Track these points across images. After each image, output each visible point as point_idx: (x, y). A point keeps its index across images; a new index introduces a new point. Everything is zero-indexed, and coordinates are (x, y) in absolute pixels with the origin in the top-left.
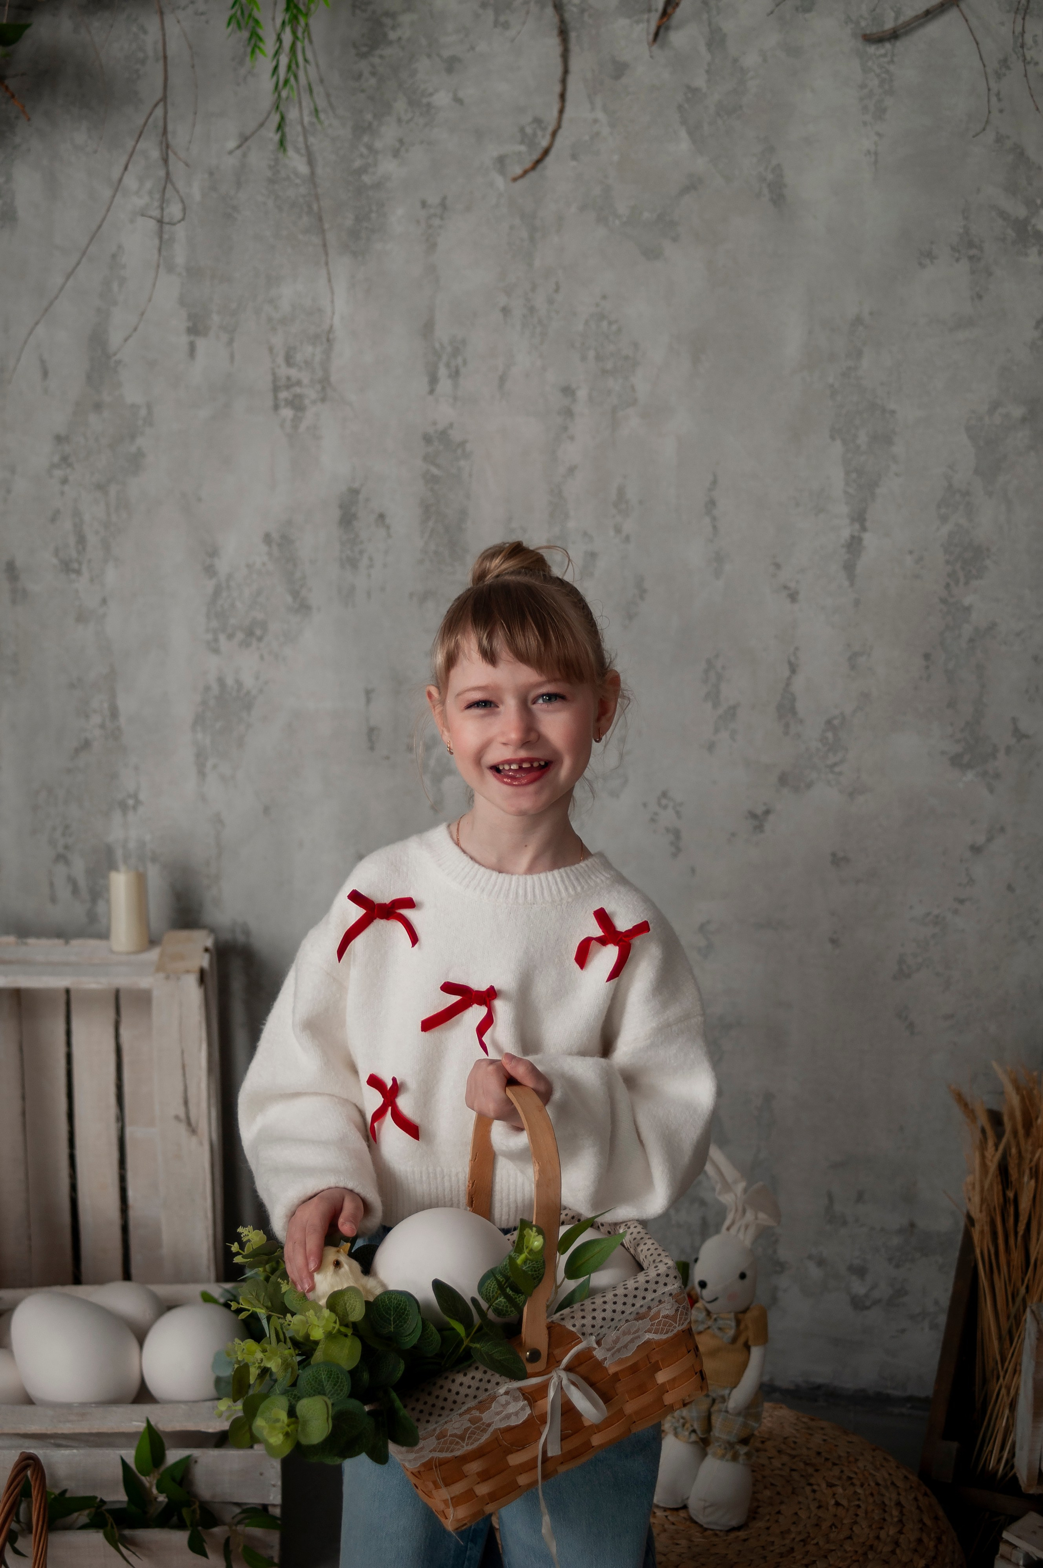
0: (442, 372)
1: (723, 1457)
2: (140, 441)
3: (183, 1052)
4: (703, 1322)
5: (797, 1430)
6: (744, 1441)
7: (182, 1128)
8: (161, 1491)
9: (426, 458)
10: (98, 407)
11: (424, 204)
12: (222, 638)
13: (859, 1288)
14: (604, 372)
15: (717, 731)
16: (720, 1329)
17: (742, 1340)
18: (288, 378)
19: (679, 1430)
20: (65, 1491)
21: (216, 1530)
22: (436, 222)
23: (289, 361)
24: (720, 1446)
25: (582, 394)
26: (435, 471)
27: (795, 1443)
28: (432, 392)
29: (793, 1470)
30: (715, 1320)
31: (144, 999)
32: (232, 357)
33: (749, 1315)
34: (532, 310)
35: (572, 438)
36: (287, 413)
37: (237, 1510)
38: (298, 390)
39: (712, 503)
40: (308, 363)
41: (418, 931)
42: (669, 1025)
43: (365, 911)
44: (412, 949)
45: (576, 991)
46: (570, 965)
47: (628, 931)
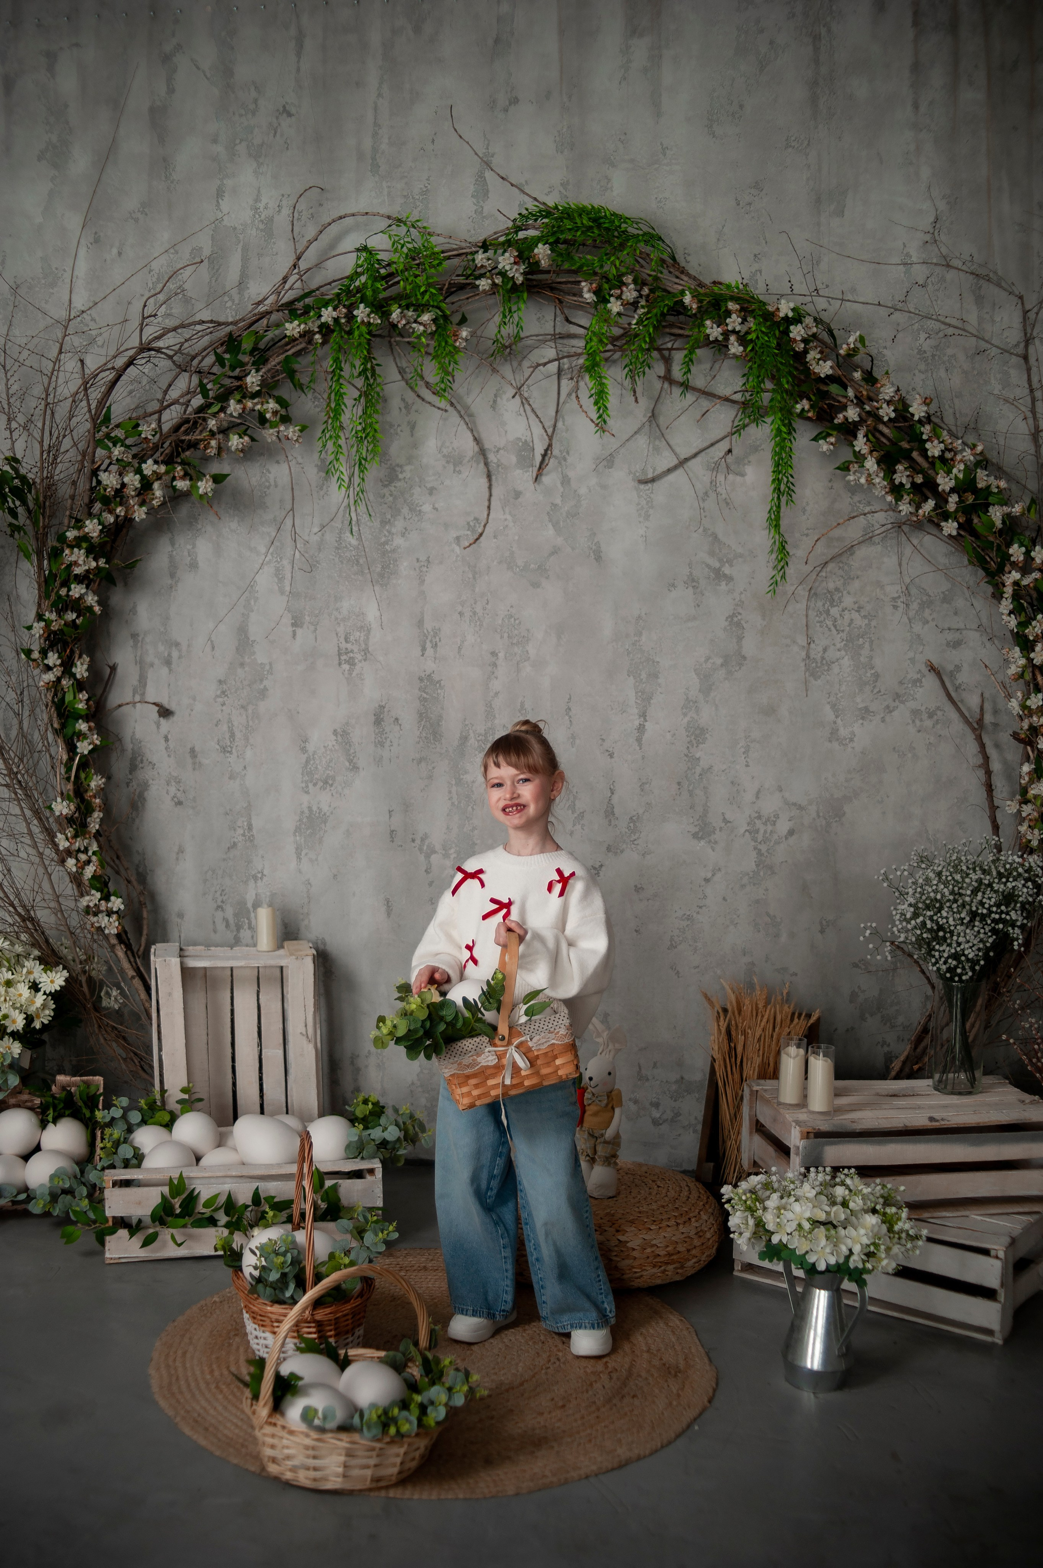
0: (428, 645)
1: (603, 1164)
2: (265, 683)
3: (304, 999)
4: (591, 1099)
6: (613, 1156)
7: (304, 1039)
9: (420, 689)
10: (242, 665)
11: (418, 560)
12: (310, 785)
13: (656, 1114)
14: (513, 644)
15: (574, 825)
16: (599, 1101)
17: (610, 1106)
18: (346, 649)
22: (424, 569)
23: (347, 640)
24: (601, 1160)
25: (501, 655)
26: (425, 695)
28: (423, 655)
30: (597, 1097)
32: (316, 638)
33: (612, 1093)
34: (475, 613)
35: (496, 678)
36: (346, 667)
38: (351, 655)
39: (569, 709)
40: (357, 641)
41: (484, 882)
42: (586, 917)
43: (464, 876)
44: (482, 889)
45: (547, 903)
46: (545, 892)
47: (568, 876)
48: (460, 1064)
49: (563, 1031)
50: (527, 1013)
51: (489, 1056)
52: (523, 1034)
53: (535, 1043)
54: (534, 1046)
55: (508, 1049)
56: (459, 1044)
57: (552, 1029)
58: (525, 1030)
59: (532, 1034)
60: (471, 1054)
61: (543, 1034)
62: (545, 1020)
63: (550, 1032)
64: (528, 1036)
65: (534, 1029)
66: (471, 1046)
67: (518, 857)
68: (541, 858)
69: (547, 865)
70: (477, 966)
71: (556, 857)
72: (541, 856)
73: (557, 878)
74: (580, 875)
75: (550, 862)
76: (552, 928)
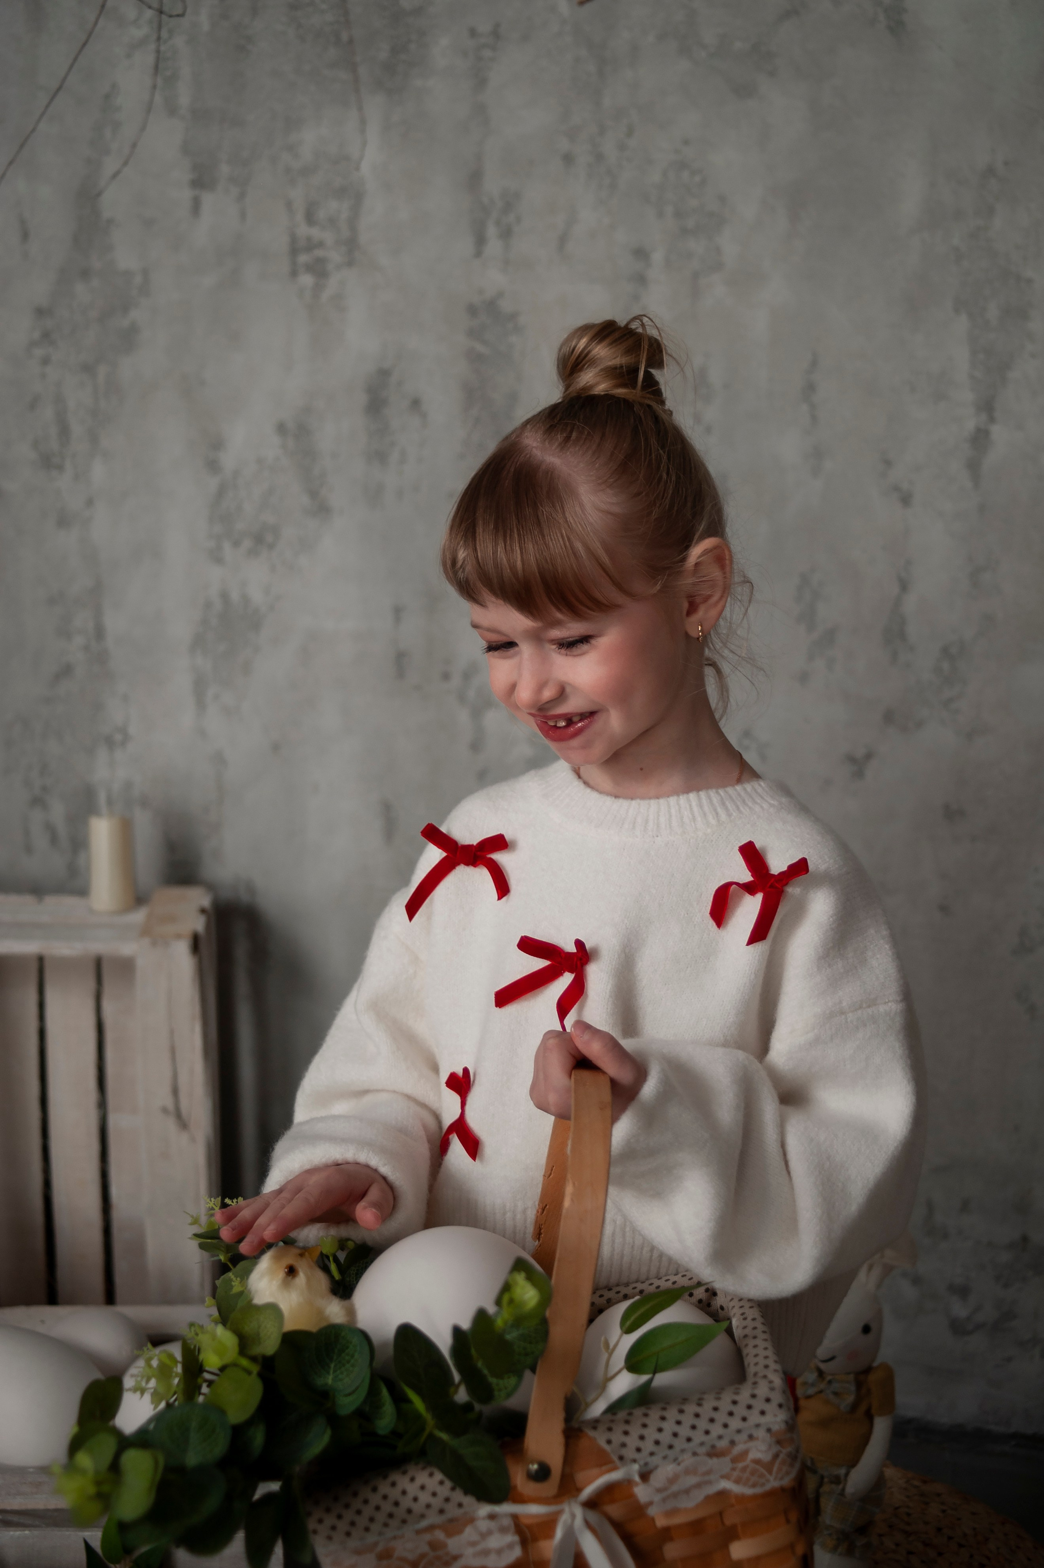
0: (492, 231)
1: (836, 1549)
2: (135, 314)
3: (172, 1032)
4: (813, 1385)
5: (908, 1497)
6: (862, 1530)
7: (171, 1124)
9: (472, 333)
10: (85, 274)
11: (473, 33)
12: (227, 546)
13: (960, 1310)
14: (685, 231)
15: (810, 659)
16: (836, 1394)
17: (863, 1409)
18: (309, 239)
22: (487, 53)
23: (310, 218)
24: (831, 1535)
25: (658, 257)
26: (481, 348)
27: (909, 1515)
28: (478, 254)
29: (910, 1553)
30: (830, 1382)
31: (126, 966)
32: (243, 215)
33: (871, 1378)
34: (599, 157)
36: (307, 280)
38: (319, 253)
39: (810, 388)
40: (332, 221)
41: (509, 880)
42: (842, 1013)
43: (444, 854)
44: (499, 901)
45: (709, 959)
46: (703, 921)
47: (782, 874)
48: (386, 1555)
49: (760, 1450)
50: (633, 1363)
51: (489, 1533)
52: (615, 1458)
53: (659, 1490)
54: (657, 1498)
55: (559, 1513)
56: (384, 1488)
57: (723, 1444)
58: (624, 1445)
59: (649, 1459)
60: (424, 1523)
61: (688, 1460)
62: (699, 1405)
63: (714, 1453)
64: (636, 1467)
65: (657, 1443)
66: (425, 1498)
67: (617, 800)
68: (690, 805)
69: (709, 830)
70: (476, 1161)
71: (739, 803)
72: (689, 801)
73: (745, 876)
74: (823, 867)
75: (718, 821)
76: (725, 1044)
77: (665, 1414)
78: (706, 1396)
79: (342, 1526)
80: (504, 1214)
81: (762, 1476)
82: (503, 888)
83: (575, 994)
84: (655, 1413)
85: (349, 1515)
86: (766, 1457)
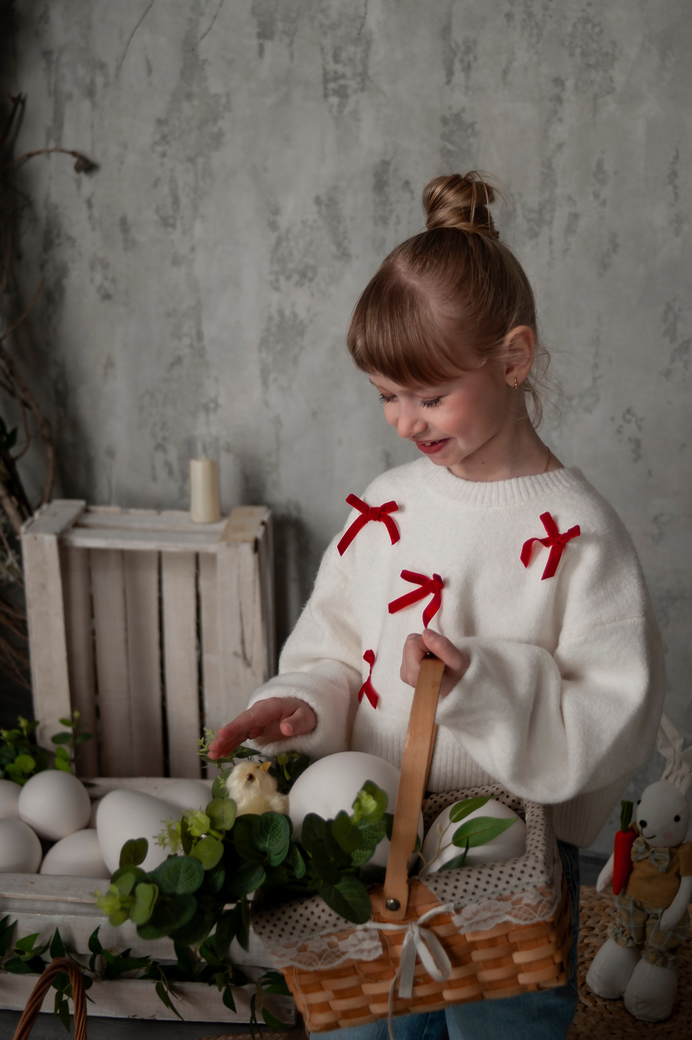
0: (457, 66)
1: (654, 962)
2: (221, 123)
3: (240, 604)
4: (642, 853)
6: (673, 951)
7: (240, 663)
8: (202, 956)
9: (444, 137)
10: (189, 96)
12: (282, 279)
14: (588, 66)
15: (673, 361)
17: (674, 871)
18: (336, 72)
19: (619, 935)
20: (129, 951)
21: (246, 987)
23: (336, 58)
24: (652, 952)
25: (570, 84)
26: (450, 147)
28: (448, 83)
30: (653, 852)
31: (212, 558)
32: (292, 56)
33: (681, 851)
34: (530, 15)
35: (560, 120)
36: (334, 100)
37: (264, 973)
38: (342, 82)
39: (674, 174)
40: (351, 60)
41: (400, 531)
42: (602, 624)
43: (361, 514)
44: (393, 545)
45: (519, 587)
46: (516, 562)
47: (565, 534)
48: (303, 949)
49: (530, 898)
50: (457, 840)
51: (364, 939)
52: (439, 899)
53: (467, 919)
54: (466, 924)
55: (406, 930)
56: (301, 910)
57: (507, 893)
58: (445, 891)
59: (460, 900)
60: (325, 932)
61: (485, 902)
62: (491, 869)
63: (501, 898)
64: (452, 905)
65: (465, 891)
66: (325, 917)
67: (467, 482)
68: (512, 487)
69: (523, 504)
70: (376, 708)
71: (544, 486)
72: (511, 484)
73: (544, 534)
74: (593, 530)
75: (529, 497)
76: (528, 642)
77: (470, 873)
78: (496, 864)
79: (277, 931)
80: (393, 742)
81: (530, 914)
82: (395, 536)
83: (435, 606)
84: (464, 873)
85: (280, 925)
86: (534, 903)
